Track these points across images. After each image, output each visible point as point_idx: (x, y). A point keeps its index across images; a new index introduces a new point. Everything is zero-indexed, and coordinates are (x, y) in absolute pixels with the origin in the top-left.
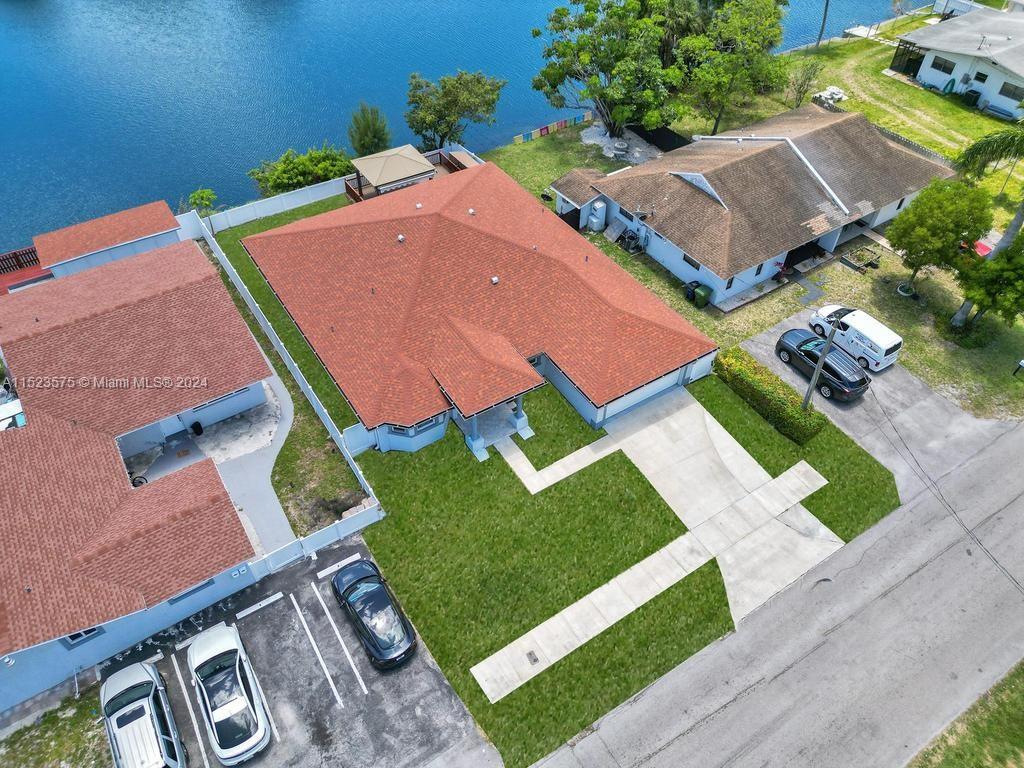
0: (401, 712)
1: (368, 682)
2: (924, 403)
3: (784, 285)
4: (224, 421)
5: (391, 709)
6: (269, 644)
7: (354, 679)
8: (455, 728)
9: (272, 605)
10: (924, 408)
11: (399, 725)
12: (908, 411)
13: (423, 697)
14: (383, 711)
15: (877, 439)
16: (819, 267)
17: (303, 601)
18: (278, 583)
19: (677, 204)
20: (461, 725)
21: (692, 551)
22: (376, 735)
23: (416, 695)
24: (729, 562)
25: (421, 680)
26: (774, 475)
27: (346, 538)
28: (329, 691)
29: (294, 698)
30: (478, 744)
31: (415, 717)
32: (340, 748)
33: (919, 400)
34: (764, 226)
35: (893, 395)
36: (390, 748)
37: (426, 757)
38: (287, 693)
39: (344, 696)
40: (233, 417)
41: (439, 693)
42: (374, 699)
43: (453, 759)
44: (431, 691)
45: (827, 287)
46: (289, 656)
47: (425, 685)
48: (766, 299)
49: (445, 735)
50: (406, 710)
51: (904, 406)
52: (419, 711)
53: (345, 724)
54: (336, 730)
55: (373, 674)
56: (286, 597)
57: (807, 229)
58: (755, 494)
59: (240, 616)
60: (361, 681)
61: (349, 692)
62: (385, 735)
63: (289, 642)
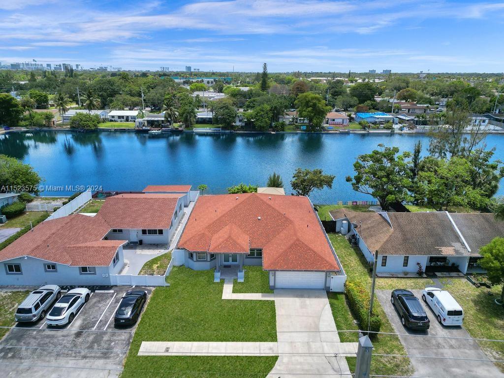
0: (107, 341)
1: (109, 327)
2: (467, 351)
3: (423, 278)
4: (151, 244)
5: (106, 338)
6: (95, 303)
7: (105, 325)
8: (118, 355)
9: (108, 293)
10: (466, 353)
11: (103, 344)
12: (452, 350)
13: (118, 340)
14: (103, 337)
15: (420, 353)
16: (452, 277)
17: (117, 297)
18: (116, 289)
19: (373, 225)
20: (121, 355)
21: (271, 349)
22: (93, 342)
23: (117, 339)
24: (284, 361)
25: (124, 335)
26: (342, 341)
27: (149, 286)
28: (95, 323)
29: (84, 320)
30: (119, 364)
31: (110, 344)
32: (80, 340)
33: (465, 348)
34: (411, 241)
35: (448, 340)
36: (93, 349)
37: (99, 358)
38: (84, 318)
39: (97, 327)
40: (154, 244)
41: (125, 342)
42: (105, 333)
43: (107, 363)
44: (123, 340)
45: (448, 285)
46: (96, 308)
47: (123, 337)
48: (406, 279)
49: (112, 355)
50: (110, 341)
51: (452, 347)
52: (113, 344)
53: (89, 334)
54: (84, 335)
55: (113, 326)
56: (114, 293)
57: (438, 250)
58: (324, 344)
59: (96, 291)
60: (107, 326)
61: (99, 327)
62: (96, 344)
63: (100, 305)
